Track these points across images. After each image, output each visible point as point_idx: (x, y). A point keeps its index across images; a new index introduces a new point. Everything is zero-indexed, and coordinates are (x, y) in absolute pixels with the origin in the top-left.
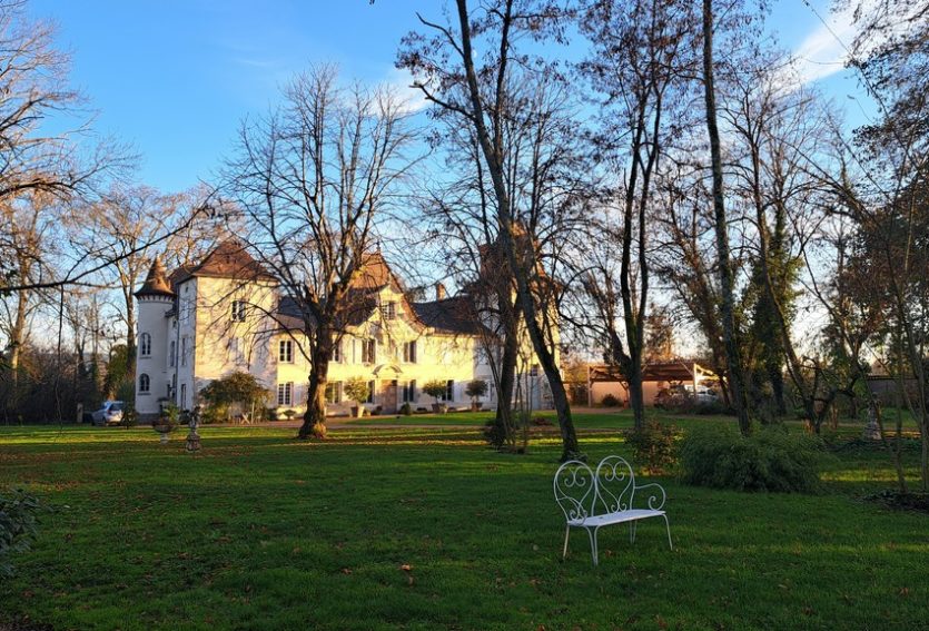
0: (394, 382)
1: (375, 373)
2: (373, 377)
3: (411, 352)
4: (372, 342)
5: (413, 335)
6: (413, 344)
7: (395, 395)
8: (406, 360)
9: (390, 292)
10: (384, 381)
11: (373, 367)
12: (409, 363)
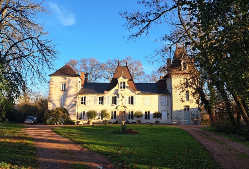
0: (124, 112)
1: (116, 108)
2: (116, 110)
3: (131, 101)
4: (115, 97)
5: (132, 94)
6: (132, 97)
7: (125, 116)
8: (129, 103)
9: (122, 78)
10: (120, 111)
11: (115, 106)
12: (131, 104)
